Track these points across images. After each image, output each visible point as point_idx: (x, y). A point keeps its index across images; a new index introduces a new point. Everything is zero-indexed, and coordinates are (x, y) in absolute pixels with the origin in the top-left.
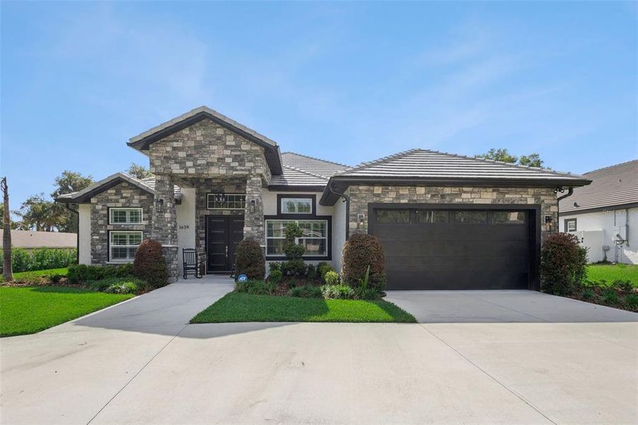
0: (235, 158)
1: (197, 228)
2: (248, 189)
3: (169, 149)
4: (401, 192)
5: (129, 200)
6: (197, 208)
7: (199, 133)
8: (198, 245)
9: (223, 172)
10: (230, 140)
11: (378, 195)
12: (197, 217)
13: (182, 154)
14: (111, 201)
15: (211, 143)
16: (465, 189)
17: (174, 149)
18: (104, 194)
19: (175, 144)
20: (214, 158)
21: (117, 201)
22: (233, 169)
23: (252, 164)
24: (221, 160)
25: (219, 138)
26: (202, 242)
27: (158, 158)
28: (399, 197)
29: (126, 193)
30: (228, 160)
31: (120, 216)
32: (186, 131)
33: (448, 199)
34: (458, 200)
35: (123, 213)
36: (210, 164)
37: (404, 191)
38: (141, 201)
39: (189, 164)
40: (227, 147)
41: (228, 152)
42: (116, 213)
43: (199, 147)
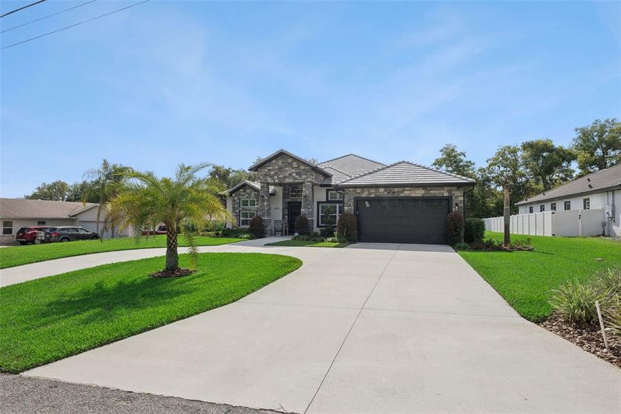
0: (297, 174)
1: (283, 209)
2: (304, 189)
3: (266, 170)
4: (371, 191)
5: (250, 195)
6: (283, 197)
7: (280, 162)
8: (283, 218)
9: (291, 181)
10: (295, 165)
11: (359, 193)
12: (283, 203)
13: (272, 173)
14: (241, 195)
15: (286, 167)
16: (406, 189)
17: (269, 170)
18: (238, 192)
19: (269, 168)
20: (287, 174)
21: (244, 195)
22: (296, 179)
23: (305, 176)
24: (290, 174)
25: (290, 164)
26: (286, 217)
27: (261, 175)
28: (369, 194)
29: (248, 191)
30: (294, 175)
31: (245, 203)
32: (274, 161)
33: (396, 194)
34: (402, 195)
35: (247, 201)
36: (285, 177)
37: (373, 191)
38: (255, 195)
39: (275, 177)
40: (293, 168)
41: (294, 171)
42: (243, 202)
43: (280, 169)
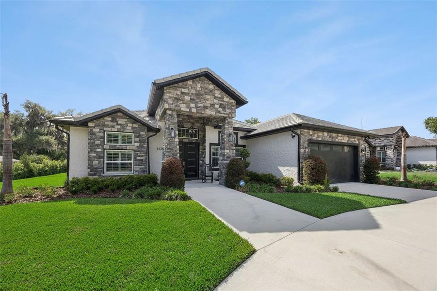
0: (221, 106)
2: (226, 126)
3: (179, 93)
4: (319, 134)
5: (123, 127)
7: (199, 85)
9: (213, 113)
10: (218, 93)
11: (311, 135)
13: (187, 98)
14: (107, 126)
15: (206, 93)
17: (182, 93)
18: (101, 121)
19: (183, 90)
20: (208, 103)
21: (113, 127)
22: (219, 112)
23: (229, 111)
24: (212, 105)
25: (211, 91)
27: (170, 97)
28: (318, 137)
29: (121, 121)
30: (217, 106)
31: (113, 138)
32: (190, 82)
33: (334, 139)
35: (116, 136)
36: (205, 107)
38: (133, 128)
39: (192, 105)
40: (215, 98)
41: (216, 101)
42: (109, 136)
43: (198, 95)
